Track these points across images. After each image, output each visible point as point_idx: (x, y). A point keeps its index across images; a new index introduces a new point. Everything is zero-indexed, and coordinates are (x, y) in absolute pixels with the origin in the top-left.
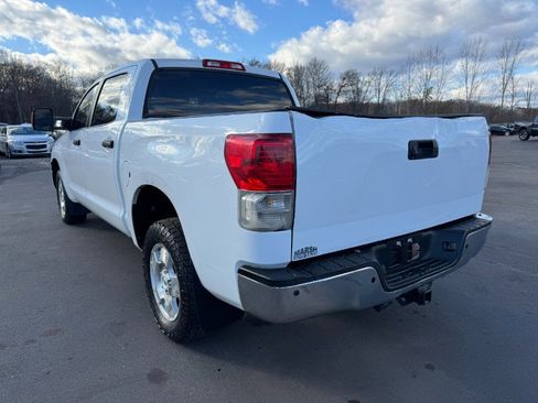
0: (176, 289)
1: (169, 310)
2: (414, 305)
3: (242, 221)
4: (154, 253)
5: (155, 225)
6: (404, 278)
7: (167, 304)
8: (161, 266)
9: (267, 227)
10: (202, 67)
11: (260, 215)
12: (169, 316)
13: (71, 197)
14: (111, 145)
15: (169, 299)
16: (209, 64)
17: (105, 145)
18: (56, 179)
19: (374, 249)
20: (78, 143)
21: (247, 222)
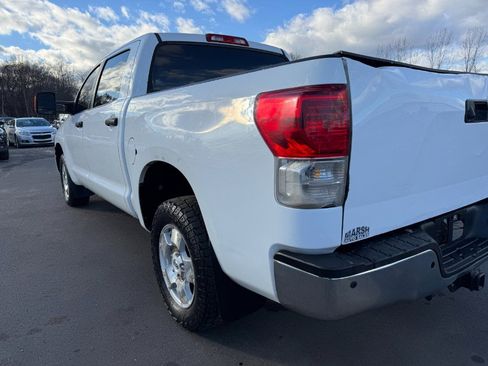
0: (190, 274)
1: (182, 295)
2: (464, 290)
3: (280, 196)
4: (164, 235)
5: (165, 204)
6: (456, 260)
7: (179, 289)
8: (172, 249)
9: (316, 202)
10: (205, 41)
11: (305, 188)
12: (182, 302)
13: (74, 180)
14: (115, 123)
15: (181, 285)
16: (213, 38)
17: (108, 124)
18: (60, 163)
19: (423, 227)
20: (80, 125)
21: (286, 197)
